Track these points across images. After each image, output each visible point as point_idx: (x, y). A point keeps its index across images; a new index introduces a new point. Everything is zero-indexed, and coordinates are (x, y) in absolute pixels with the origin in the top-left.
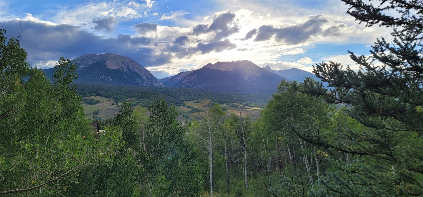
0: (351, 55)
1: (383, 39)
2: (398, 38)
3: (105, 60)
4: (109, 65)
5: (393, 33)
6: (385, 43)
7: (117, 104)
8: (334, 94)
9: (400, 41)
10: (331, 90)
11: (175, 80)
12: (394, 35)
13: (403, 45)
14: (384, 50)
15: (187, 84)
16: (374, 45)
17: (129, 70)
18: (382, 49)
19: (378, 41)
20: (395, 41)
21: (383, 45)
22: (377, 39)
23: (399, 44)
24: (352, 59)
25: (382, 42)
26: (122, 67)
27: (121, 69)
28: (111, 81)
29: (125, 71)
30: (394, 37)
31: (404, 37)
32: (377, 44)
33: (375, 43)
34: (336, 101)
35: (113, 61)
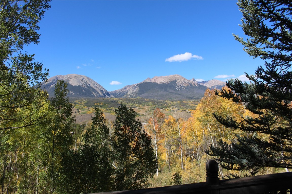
0: (246, 74)
1: (261, 67)
2: (268, 66)
3: (69, 79)
4: (72, 82)
5: (265, 64)
6: (262, 69)
7: (79, 112)
8: (238, 97)
9: (269, 68)
10: (236, 94)
11: (122, 92)
12: (266, 65)
13: (271, 70)
14: (262, 73)
15: (131, 95)
16: (257, 70)
17: (87, 86)
18: (261, 72)
19: (259, 68)
20: (267, 68)
21: (261, 70)
22: (258, 67)
23: (268, 69)
24: (247, 77)
25: (260, 68)
26: (81, 84)
27: (81, 85)
28: (74, 95)
29: (83, 87)
30: (266, 66)
31: (271, 66)
32: (258, 69)
33: (257, 69)
34: (239, 101)
35: (75, 80)
